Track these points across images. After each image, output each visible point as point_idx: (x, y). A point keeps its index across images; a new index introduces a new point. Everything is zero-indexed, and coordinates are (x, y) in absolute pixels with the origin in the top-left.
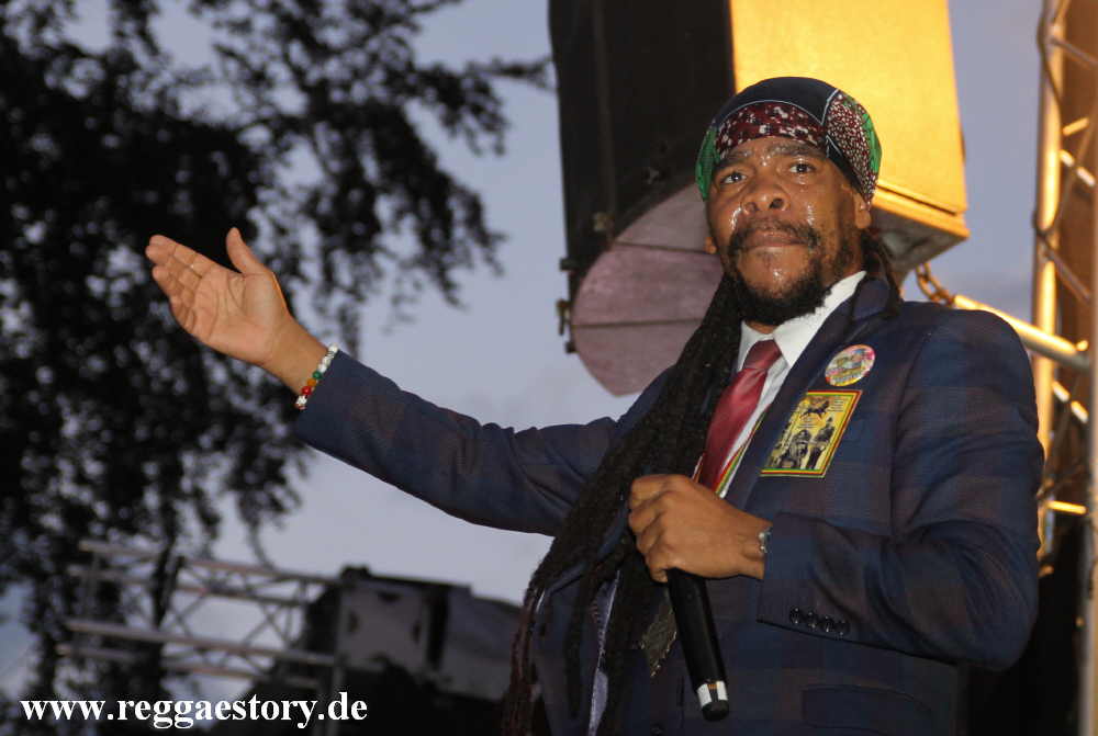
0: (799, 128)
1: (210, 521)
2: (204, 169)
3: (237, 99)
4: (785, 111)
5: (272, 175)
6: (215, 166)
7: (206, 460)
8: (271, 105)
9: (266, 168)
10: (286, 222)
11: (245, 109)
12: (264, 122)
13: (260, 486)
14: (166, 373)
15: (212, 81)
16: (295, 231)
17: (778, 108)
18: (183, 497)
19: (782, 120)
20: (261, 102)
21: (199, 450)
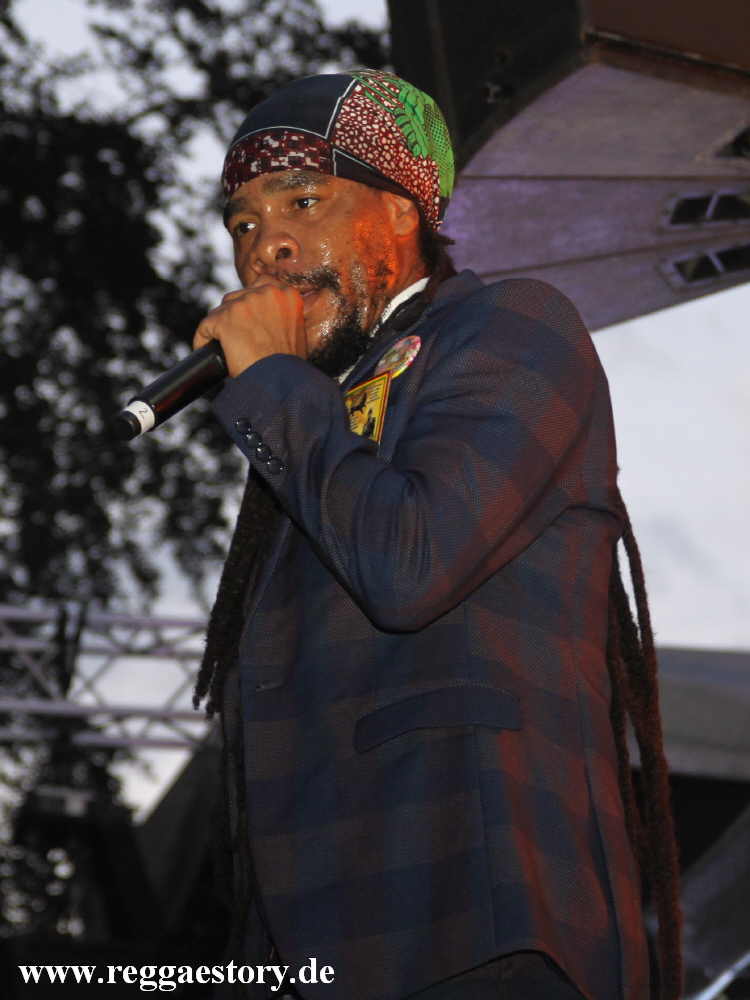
0: (293, 154)
1: (148, 579)
2: (94, 171)
3: (124, 85)
4: (275, 140)
5: (173, 169)
6: (106, 166)
7: (135, 508)
8: (162, 87)
9: (163, 162)
10: (193, 222)
11: (135, 96)
12: (156, 109)
13: (200, 531)
14: (78, 412)
15: (92, 68)
16: (204, 231)
17: (268, 138)
18: (115, 553)
19: (272, 150)
20: (151, 87)
21: (127, 498)
